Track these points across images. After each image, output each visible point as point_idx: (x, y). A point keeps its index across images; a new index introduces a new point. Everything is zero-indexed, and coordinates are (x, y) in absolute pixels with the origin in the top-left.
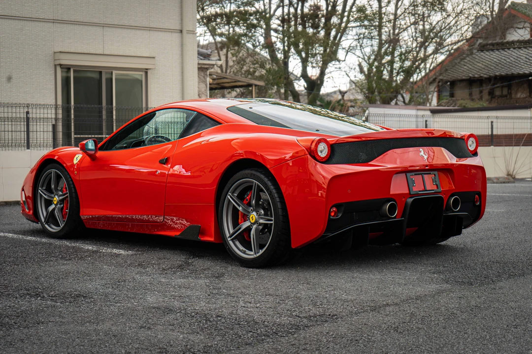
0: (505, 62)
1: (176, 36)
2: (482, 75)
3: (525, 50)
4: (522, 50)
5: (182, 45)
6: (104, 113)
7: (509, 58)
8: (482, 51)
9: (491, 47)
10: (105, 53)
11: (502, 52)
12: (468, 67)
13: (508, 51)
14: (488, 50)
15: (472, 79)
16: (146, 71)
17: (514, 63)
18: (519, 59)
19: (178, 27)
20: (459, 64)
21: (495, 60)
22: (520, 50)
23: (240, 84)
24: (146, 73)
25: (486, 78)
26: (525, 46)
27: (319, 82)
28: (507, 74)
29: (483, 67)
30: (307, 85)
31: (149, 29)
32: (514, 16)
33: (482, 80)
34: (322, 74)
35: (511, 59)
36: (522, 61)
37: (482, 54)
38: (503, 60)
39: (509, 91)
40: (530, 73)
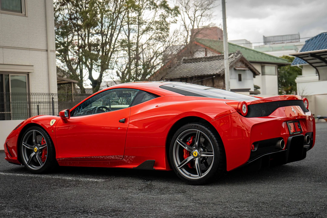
0: (199, 68)
1: (45, 53)
2: (188, 76)
3: (208, 62)
4: (207, 62)
5: (48, 58)
7: (201, 67)
8: (185, 63)
9: (190, 61)
10: (4, 63)
11: (196, 63)
12: (179, 71)
13: (200, 63)
14: (188, 63)
15: (182, 78)
16: (28, 74)
17: (204, 69)
18: (206, 67)
19: (45, 48)
20: (173, 71)
21: (193, 67)
22: (205, 62)
23: (64, 82)
24: (28, 75)
25: (190, 77)
26: (208, 60)
27: (99, 81)
28: (201, 75)
29: (187, 71)
30: (92, 83)
31: (29, 49)
32: (197, 45)
33: (187, 78)
34: (101, 76)
35: (202, 67)
36: (208, 68)
37: (185, 64)
38: (198, 68)
40: (214, 74)
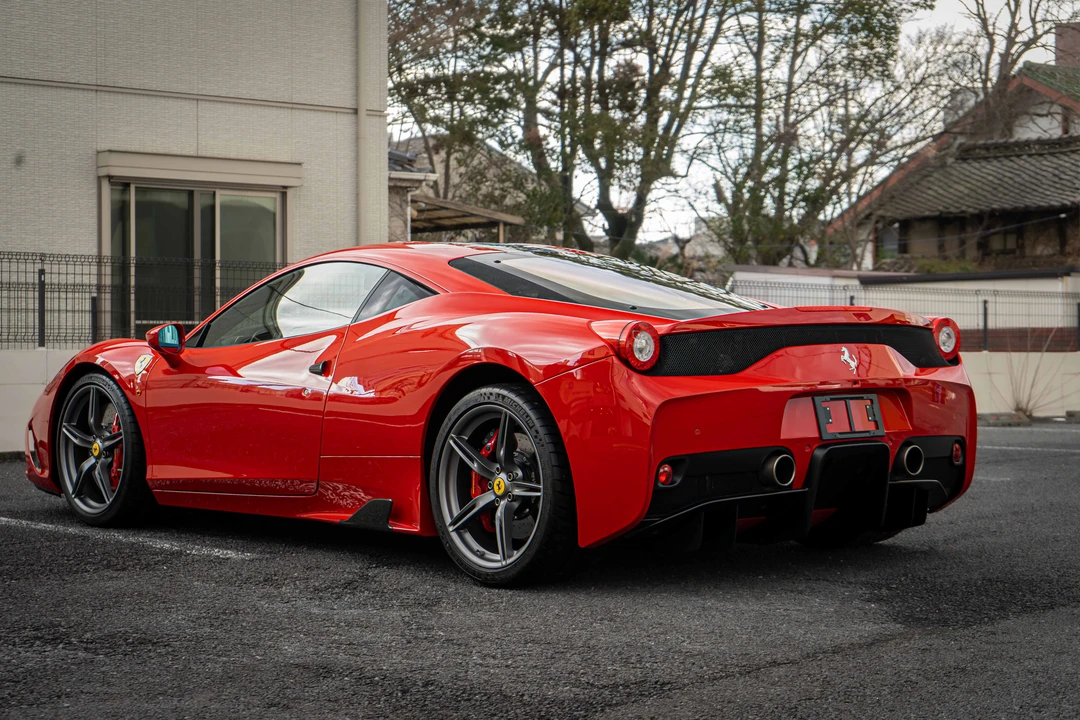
0: (1011, 182)
1: (346, 121)
2: (964, 208)
3: (1050, 158)
4: (1046, 159)
5: (357, 139)
6: (197, 273)
7: (1019, 175)
8: (964, 160)
9: (983, 152)
10: (200, 154)
11: (1006, 162)
12: (936, 191)
13: (1018, 161)
14: (975, 159)
15: (944, 215)
16: (283, 191)
17: (1028, 185)
18: (1039, 177)
19: (349, 103)
20: (918, 187)
21: (991, 178)
22: (1040, 158)
23: (474, 220)
24: (284, 195)
25: (973, 215)
26: (1052, 151)
27: (633, 219)
28: (1016, 208)
29: (966, 191)
30: (609, 225)
31: (291, 106)
32: (1030, 90)
33: (964, 218)
34: (641, 202)
35: (1024, 175)
36: (1044, 181)
37: (965, 165)
38: (1006, 179)
39: (1020, 242)
40: (1064, 205)
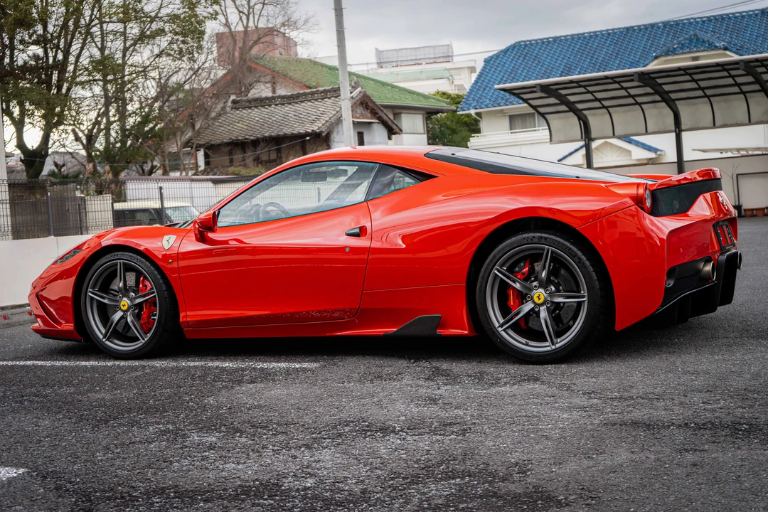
0: (270, 121)
2: (247, 137)
3: (289, 106)
4: (287, 106)
7: (274, 117)
8: (237, 109)
9: (247, 104)
11: (263, 109)
12: (226, 128)
13: (270, 108)
14: (244, 108)
17: (282, 122)
18: (287, 117)
21: (257, 119)
22: (283, 107)
25: (252, 141)
26: (289, 102)
27: (43, 153)
28: (279, 135)
29: (245, 127)
34: (46, 140)
35: (277, 117)
36: (291, 119)
37: (238, 112)
38: (267, 119)
39: (279, 155)
40: (307, 132)
